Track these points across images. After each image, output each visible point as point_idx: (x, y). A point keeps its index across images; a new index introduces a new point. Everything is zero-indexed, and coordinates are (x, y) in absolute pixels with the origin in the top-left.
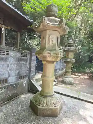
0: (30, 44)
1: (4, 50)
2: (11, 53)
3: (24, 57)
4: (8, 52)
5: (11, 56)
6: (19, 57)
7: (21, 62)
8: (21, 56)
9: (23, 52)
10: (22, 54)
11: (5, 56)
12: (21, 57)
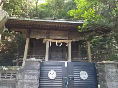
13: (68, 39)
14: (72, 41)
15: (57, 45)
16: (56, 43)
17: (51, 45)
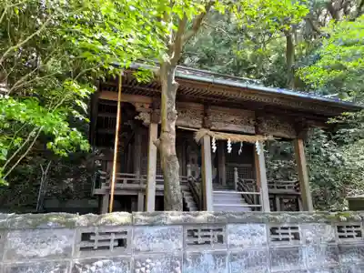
0: (343, 161)
1: (285, 225)
2: (307, 232)
3: (349, 237)
4: (297, 228)
5: (308, 242)
6: (333, 241)
7: (344, 259)
8: (340, 237)
9: (344, 221)
10: (340, 229)
11: (291, 243)
12: (340, 241)
13: (254, 132)
14: (266, 138)
15: (230, 149)
16: (229, 142)
17: (215, 148)
